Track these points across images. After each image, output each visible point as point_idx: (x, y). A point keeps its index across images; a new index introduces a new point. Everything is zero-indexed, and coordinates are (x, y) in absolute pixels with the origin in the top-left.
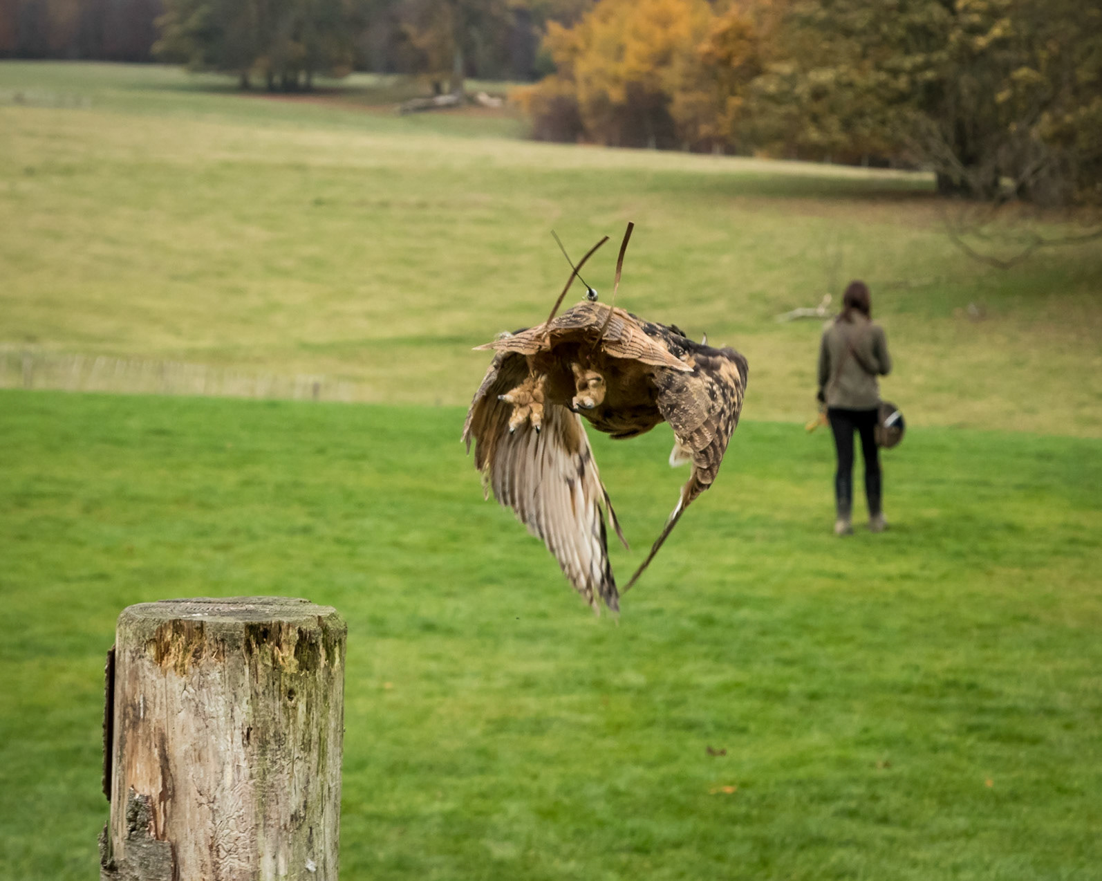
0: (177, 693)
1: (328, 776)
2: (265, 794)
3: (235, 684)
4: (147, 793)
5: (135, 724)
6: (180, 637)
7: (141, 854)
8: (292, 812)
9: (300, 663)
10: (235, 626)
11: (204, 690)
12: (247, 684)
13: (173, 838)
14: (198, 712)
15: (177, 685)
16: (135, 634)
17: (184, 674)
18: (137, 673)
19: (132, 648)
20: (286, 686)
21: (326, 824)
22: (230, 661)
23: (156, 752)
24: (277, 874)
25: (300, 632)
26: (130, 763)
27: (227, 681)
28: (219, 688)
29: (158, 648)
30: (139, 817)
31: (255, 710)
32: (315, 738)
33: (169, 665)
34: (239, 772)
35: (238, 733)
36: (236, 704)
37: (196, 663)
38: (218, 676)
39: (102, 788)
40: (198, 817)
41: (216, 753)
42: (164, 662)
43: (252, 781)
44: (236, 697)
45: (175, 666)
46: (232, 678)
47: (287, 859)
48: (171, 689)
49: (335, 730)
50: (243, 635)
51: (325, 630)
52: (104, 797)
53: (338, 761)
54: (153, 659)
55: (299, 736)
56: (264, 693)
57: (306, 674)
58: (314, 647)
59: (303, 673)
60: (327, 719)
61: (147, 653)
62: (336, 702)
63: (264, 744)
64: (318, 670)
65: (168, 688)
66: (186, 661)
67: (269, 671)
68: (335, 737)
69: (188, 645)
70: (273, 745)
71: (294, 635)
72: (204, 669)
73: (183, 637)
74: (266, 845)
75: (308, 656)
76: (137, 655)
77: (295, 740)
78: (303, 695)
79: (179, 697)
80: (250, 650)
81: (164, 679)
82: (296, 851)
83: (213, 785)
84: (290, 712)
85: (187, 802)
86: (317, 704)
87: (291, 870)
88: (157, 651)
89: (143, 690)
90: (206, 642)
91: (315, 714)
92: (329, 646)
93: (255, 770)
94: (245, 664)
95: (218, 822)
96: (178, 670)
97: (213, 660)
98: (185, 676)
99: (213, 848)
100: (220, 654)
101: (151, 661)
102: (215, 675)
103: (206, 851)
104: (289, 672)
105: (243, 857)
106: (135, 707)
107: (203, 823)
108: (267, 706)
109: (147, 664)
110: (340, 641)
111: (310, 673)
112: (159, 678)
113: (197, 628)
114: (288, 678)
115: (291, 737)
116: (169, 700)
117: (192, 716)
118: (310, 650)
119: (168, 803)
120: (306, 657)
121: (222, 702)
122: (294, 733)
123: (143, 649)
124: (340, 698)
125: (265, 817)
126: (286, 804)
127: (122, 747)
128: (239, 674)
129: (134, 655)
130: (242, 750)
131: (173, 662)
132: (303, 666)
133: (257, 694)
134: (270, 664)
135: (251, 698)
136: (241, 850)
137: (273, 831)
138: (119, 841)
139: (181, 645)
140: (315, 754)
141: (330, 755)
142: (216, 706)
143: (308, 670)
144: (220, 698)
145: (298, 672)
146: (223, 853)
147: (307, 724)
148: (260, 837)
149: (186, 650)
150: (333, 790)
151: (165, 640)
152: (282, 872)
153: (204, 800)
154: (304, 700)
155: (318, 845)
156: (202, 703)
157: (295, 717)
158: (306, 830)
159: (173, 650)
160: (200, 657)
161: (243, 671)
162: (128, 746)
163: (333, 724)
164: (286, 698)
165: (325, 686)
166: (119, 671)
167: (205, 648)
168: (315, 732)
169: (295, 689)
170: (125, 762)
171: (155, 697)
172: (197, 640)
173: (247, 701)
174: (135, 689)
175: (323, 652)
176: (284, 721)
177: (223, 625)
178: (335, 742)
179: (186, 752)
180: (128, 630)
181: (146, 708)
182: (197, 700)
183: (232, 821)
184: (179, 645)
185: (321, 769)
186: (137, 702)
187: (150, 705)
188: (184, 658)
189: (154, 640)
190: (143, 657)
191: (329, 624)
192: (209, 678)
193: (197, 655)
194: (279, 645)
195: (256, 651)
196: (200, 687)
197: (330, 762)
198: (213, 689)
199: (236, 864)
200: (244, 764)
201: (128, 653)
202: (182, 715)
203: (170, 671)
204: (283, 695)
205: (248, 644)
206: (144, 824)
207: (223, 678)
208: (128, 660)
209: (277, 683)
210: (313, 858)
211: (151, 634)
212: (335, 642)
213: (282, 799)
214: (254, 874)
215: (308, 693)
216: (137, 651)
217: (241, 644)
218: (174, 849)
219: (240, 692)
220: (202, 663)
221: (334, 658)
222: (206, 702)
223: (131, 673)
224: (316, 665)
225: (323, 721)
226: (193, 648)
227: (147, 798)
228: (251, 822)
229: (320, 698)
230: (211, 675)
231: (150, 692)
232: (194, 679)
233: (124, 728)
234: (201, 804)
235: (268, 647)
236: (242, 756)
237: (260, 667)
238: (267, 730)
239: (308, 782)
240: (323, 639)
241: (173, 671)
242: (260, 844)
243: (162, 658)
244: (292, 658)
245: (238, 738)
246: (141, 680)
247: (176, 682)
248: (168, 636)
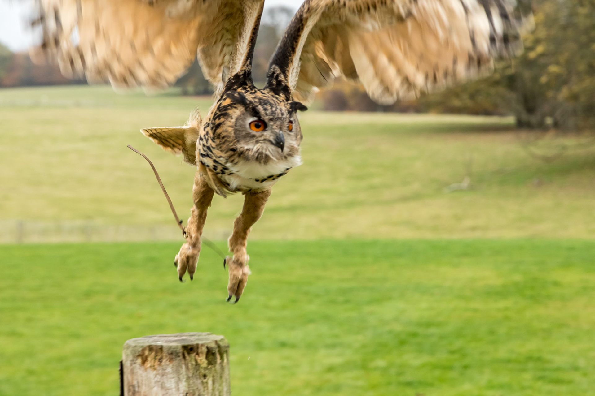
0: (152, 379)
3: (178, 372)
5: (134, 394)
6: (152, 353)
9: (208, 362)
10: (177, 347)
11: (165, 377)
12: (184, 373)
14: (162, 387)
16: (131, 353)
18: (133, 371)
19: (131, 360)
20: (202, 373)
22: (175, 363)
25: (207, 348)
27: (175, 372)
28: (172, 376)
29: (142, 359)
31: (189, 385)
33: (148, 366)
36: (180, 382)
37: (160, 365)
42: (145, 365)
44: (179, 379)
45: (151, 367)
48: (149, 378)
49: (227, 392)
50: (181, 351)
51: (219, 347)
54: (141, 364)
56: (192, 377)
58: (214, 354)
59: (210, 367)
60: (223, 387)
61: (137, 361)
62: (226, 380)
64: (216, 365)
66: (156, 364)
67: (194, 366)
71: (204, 350)
72: (164, 367)
73: (154, 353)
75: (212, 359)
76: (133, 362)
78: (210, 377)
79: (153, 381)
80: (184, 357)
81: (146, 373)
84: (205, 384)
86: (217, 381)
88: (142, 361)
89: (136, 379)
90: (164, 355)
91: (217, 385)
92: (221, 354)
94: (183, 364)
97: (168, 363)
98: (155, 371)
100: (171, 360)
101: (139, 365)
102: (169, 370)
104: (203, 367)
106: (133, 386)
108: (194, 383)
110: (226, 351)
111: (213, 367)
112: (143, 372)
113: (160, 349)
114: (203, 369)
116: (149, 382)
117: (160, 389)
118: (213, 356)
121: (173, 382)
122: (208, 394)
123: (135, 359)
124: (228, 378)
128: (180, 369)
129: (131, 363)
131: (150, 365)
132: (210, 363)
133: (189, 378)
134: (194, 363)
135: (187, 379)
139: (153, 357)
142: (171, 383)
143: (212, 365)
144: (172, 380)
145: (207, 367)
147: (213, 390)
149: (155, 358)
151: (145, 355)
154: (211, 379)
156: (164, 383)
157: (207, 387)
159: (149, 359)
160: (162, 362)
161: (182, 367)
163: (225, 389)
164: (203, 379)
165: (220, 372)
166: (126, 370)
167: (164, 357)
168: (217, 394)
169: (207, 374)
171: (142, 381)
172: (160, 354)
173: (185, 381)
174: (133, 379)
175: (218, 357)
176: (202, 389)
177: (171, 347)
180: (128, 351)
181: (139, 387)
182: (162, 382)
186: (134, 384)
187: (140, 385)
188: (154, 363)
189: (139, 356)
190: (136, 363)
191: (221, 344)
192: (167, 371)
193: (160, 360)
194: (198, 354)
195: (187, 358)
196: (163, 375)
198: (168, 376)
201: (129, 362)
202: (155, 389)
203: (149, 369)
204: (201, 378)
205: (183, 354)
207: (173, 371)
208: (129, 365)
209: (198, 372)
211: (139, 353)
212: (224, 352)
215: (213, 376)
216: (133, 361)
217: (181, 354)
219: (181, 376)
220: (163, 365)
221: (224, 359)
222: (166, 382)
223: (131, 372)
224: (216, 363)
225: (220, 388)
226: (158, 357)
229: (219, 377)
230: (167, 369)
231: (140, 379)
232: (160, 372)
235: (193, 355)
237: (190, 365)
238: (195, 394)
240: (218, 351)
243: (144, 363)
244: (204, 360)
246: (136, 374)
247: (152, 374)
248: (147, 353)
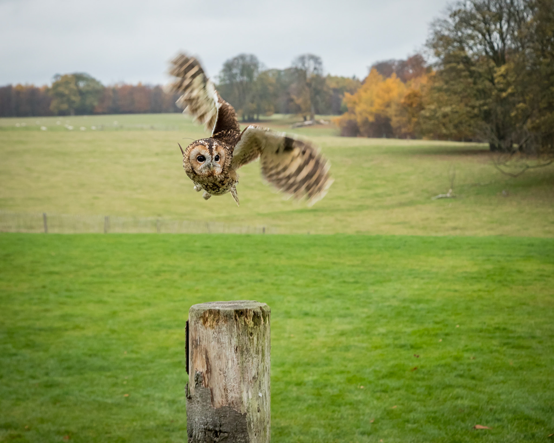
0: (211, 335)
1: (265, 363)
2: (243, 370)
3: (231, 331)
4: (201, 371)
5: (196, 347)
6: (211, 315)
7: (200, 392)
8: (253, 376)
9: (254, 323)
10: (230, 311)
11: (220, 334)
12: (236, 331)
13: (211, 387)
14: (218, 342)
15: (211, 332)
16: (195, 315)
17: (213, 328)
18: (196, 329)
19: (195, 320)
20: (249, 332)
21: (266, 381)
22: (229, 323)
23: (204, 356)
24: (248, 398)
25: (254, 312)
26: (195, 361)
27: (228, 330)
28: (226, 333)
29: (204, 320)
30: (199, 379)
31: (239, 340)
32: (260, 350)
33: (208, 325)
34: (234, 362)
35: (233, 349)
36: (232, 338)
37: (217, 324)
38: (225, 329)
39: (185, 369)
40: (220, 379)
41: (225, 356)
42: (206, 324)
43: (238, 366)
44: (232, 336)
45: (210, 326)
46: (230, 329)
47: (252, 393)
48: (209, 334)
49: (268, 347)
50: (234, 314)
51: (263, 311)
52: (186, 373)
53: (269, 358)
54: (202, 324)
55: (255, 349)
56: (242, 334)
57: (256, 327)
58: (259, 317)
59: (255, 327)
60: (265, 343)
61: (200, 321)
62: (268, 337)
63: (242, 352)
64: (261, 326)
65: (208, 333)
66: (214, 324)
67: (243, 326)
68: (268, 349)
69: (214, 318)
70: (245, 353)
71: (252, 313)
72: (220, 326)
73: (212, 315)
74: (244, 388)
75: (257, 321)
76: (196, 322)
77: (253, 350)
78: (256, 335)
79: (211, 337)
80: (236, 320)
81: (206, 331)
82: (255, 390)
83: (225, 367)
84: (251, 341)
85: (216, 373)
86: (261, 338)
87: (253, 397)
88: (203, 321)
89: (199, 335)
90: (221, 317)
91: (260, 341)
92: (264, 317)
93: (239, 362)
94: (235, 324)
95: (227, 380)
96: (211, 327)
97: (223, 323)
98: (213, 329)
99: (225, 390)
100: (226, 321)
101: (201, 324)
102: (224, 328)
103: (223, 391)
104: (250, 327)
105: (236, 392)
106: (196, 341)
107: (221, 381)
108: (243, 339)
109: (200, 325)
110: (268, 315)
111: (258, 327)
112: (204, 330)
113: (217, 312)
114: (250, 328)
115: (252, 349)
116: (208, 338)
117: (216, 343)
118: (258, 318)
119: (209, 374)
120: (256, 321)
121: (227, 338)
122: (253, 348)
123: (198, 320)
124: (269, 335)
125: (243, 378)
126: (251, 373)
127: (192, 355)
128: (232, 328)
129: (195, 322)
130: (234, 355)
131: (209, 324)
132: (255, 324)
133: (239, 335)
134: (243, 324)
135: (237, 336)
136: (235, 390)
137: (246, 383)
138: (192, 388)
139: (212, 319)
140: (260, 355)
141: (266, 355)
142: (225, 339)
143: (257, 325)
144: (226, 336)
145: (254, 327)
146: (229, 391)
147: (257, 345)
148: (242, 385)
149: (214, 320)
150: (267, 368)
151: (206, 317)
152: (250, 397)
153: (221, 373)
154: (256, 336)
155: (263, 387)
156: (220, 339)
157: (253, 342)
158: (258, 382)
159: (209, 320)
160: (219, 322)
161: (234, 327)
162: (194, 354)
163: (267, 345)
164: (250, 336)
165: (263, 331)
166: (190, 328)
167: (220, 319)
168: (260, 348)
169: (253, 332)
170: (193, 360)
171: (203, 337)
172: (217, 316)
173: (236, 337)
174: (196, 334)
175: (262, 319)
176: (249, 344)
177: (226, 311)
178: (268, 352)
179: (215, 356)
180: (193, 313)
181: (200, 341)
182: (218, 338)
183: (232, 380)
184: (211, 318)
185: (263, 360)
186: (197, 339)
187: (201, 340)
188: (213, 323)
189: (202, 317)
190: (198, 323)
191: (264, 309)
192: (222, 330)
193: (218, 321)
194: (246, 317)
195: (238, 319)
196: (219, 333)
197: (266, 358)
198: (223, 333)
199: (234, 395)
200: (235, 360)
201: (193, 322)
202: (213, 343)
203: (208, 327)
204: (248, 335)
205: (235, 316)
206: (201, 382)
207: (227, 329)
208: (193, 324)
209: (246, 331)
210: (261, 392)
211: (201, 315)
212: (267, 316)
213: (249, 372)
214: (240, 398)
215: (257, 334)
216: (196, 321)
217: (233, 317)
218: (211, 390)
219: (233, 334)
220: (219, 324)
221: (266, 321)
222: (221, 338)
223: (194, 329)
224: (260, 324)
225: (263, 344)
226: (216, 319)
227: (202, 373)
228: (238, 380)
229: (262, 335)
230: (223, 328)
231: (201, 335)
232: (217, 330)
233: (192, 348)
234: (220, 374)
235: (243, 318)
236: (235, 357)
237: (240, 325)
238: (243, 348)
239: (258, 365)
240: (262, 315)
241: (209, 327)
242: (242, 388)
243: (205, 323)
244: (251, 321)
245: (233, 350)
246: (198, 331)
247: (210, 331)
248: (207, 315)
